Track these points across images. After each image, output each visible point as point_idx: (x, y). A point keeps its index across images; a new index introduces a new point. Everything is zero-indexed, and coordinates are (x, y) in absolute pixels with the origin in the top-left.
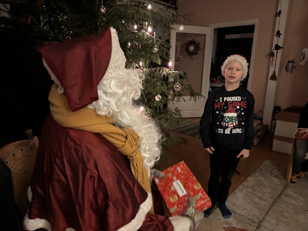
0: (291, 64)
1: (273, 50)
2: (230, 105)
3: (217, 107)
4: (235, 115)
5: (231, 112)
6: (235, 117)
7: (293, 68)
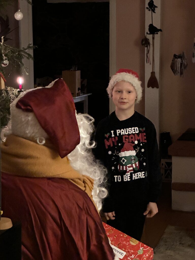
0: (179, 60)
1: (146, 34)
2: (125, 140)
3: (109, 144)
4: (133, 153)
5: (128, 150)
6: (133, 156)
7: (183, 68)
